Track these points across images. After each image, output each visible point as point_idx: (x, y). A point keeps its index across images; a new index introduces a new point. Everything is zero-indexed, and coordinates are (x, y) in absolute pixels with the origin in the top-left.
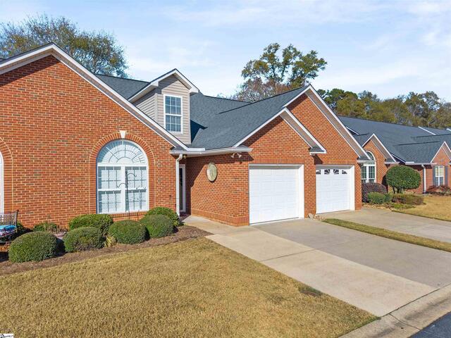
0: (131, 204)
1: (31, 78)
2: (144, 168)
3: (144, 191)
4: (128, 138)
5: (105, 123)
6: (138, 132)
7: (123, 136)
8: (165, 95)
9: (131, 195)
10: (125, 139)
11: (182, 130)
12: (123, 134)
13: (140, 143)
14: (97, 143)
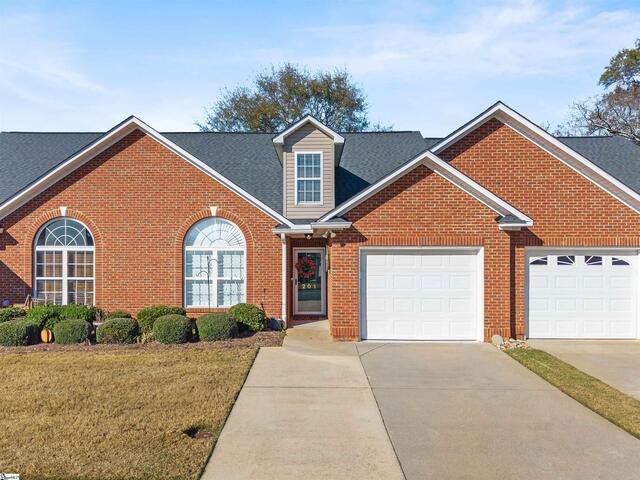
0: (226, 298)
1: (118, 157)
2: (241, 253)
3: (241, 282)
4: (220, 215)
5: (193, 199)
6: (232, 207)
7: (214, 214)
8: (296, 153)
9: (226, 286)
10: (217, 217)
11: (322, 198)
12: (214, 210)
13: (234, 220)
14: (184, 223)
